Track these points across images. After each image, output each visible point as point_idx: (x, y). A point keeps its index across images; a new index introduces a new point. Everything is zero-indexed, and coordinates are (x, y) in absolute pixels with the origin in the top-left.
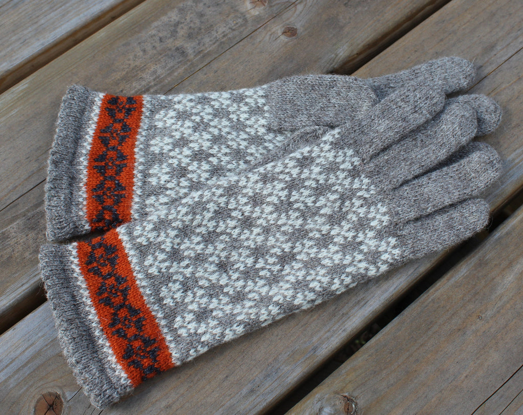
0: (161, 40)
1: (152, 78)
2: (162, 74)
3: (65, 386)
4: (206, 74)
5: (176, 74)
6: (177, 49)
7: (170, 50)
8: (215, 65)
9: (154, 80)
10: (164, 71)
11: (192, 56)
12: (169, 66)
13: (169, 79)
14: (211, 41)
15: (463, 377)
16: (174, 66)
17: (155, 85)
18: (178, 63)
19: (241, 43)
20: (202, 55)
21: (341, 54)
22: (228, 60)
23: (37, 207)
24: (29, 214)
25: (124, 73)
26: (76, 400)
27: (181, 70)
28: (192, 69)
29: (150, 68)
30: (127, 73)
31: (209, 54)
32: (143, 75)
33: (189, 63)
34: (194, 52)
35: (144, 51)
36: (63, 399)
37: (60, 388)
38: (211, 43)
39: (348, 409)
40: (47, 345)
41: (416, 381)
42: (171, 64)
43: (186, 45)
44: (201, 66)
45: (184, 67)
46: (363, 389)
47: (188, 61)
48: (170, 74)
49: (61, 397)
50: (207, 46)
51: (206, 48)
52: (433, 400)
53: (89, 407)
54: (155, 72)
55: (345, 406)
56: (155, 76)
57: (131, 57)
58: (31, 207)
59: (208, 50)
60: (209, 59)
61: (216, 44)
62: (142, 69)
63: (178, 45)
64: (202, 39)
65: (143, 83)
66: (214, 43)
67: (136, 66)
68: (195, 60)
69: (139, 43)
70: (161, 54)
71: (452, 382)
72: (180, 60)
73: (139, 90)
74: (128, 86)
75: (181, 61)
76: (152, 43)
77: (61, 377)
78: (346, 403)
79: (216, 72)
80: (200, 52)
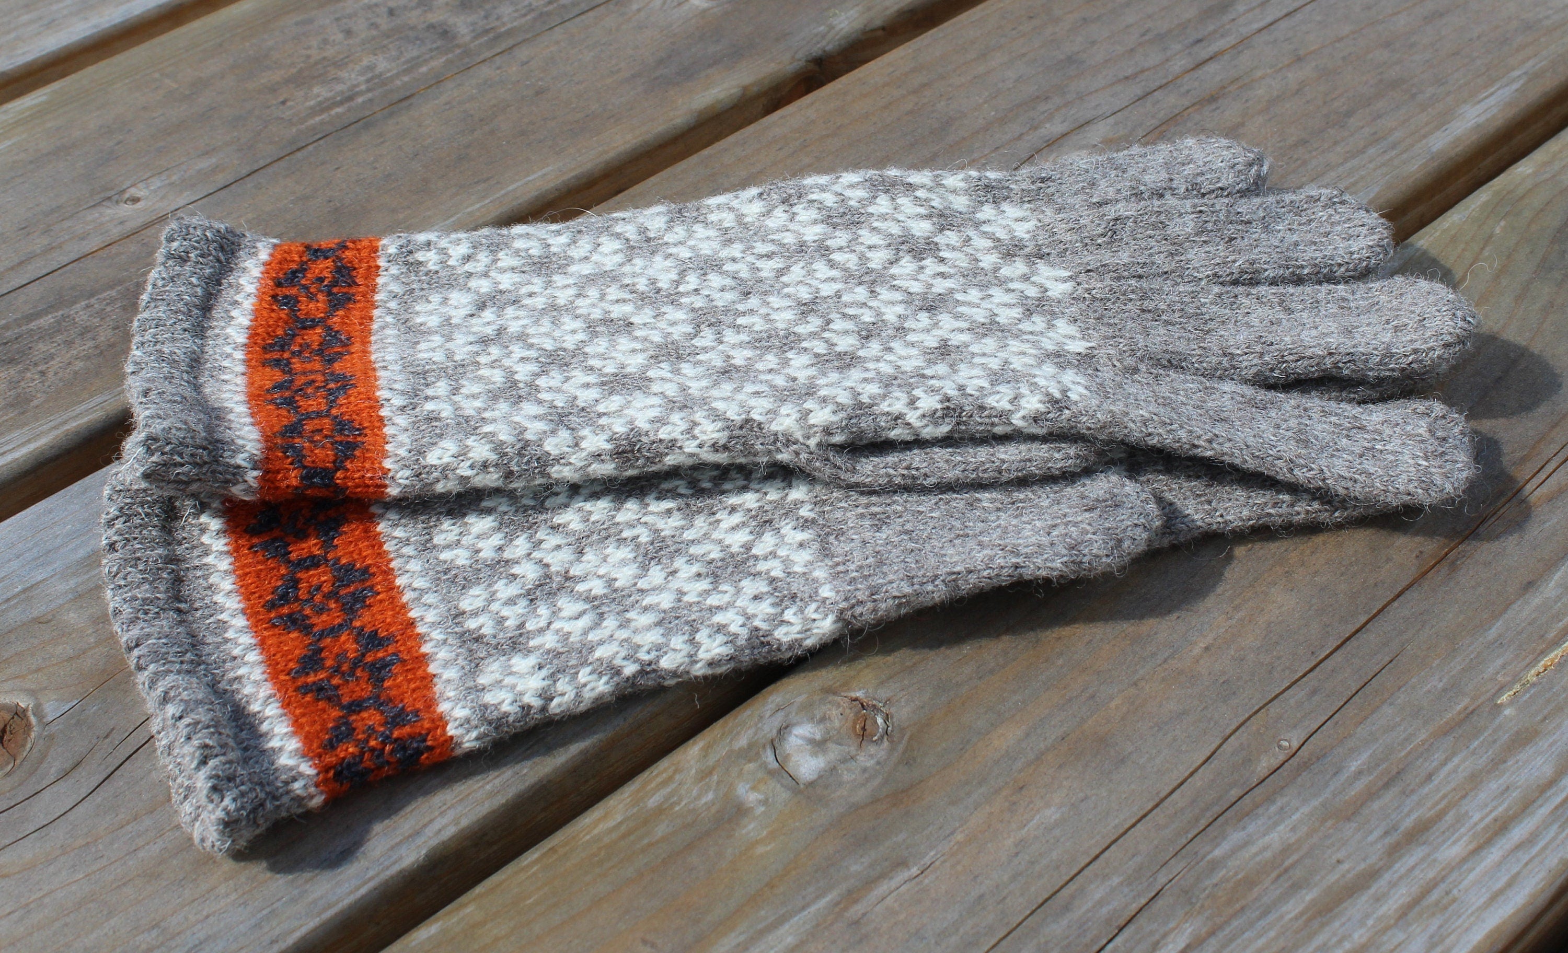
0: (391, 12)
1: (362, 79)
2: (389, 71)
3: (46, 688)
4: (498, 68)
5: (424, 69)
6: (431, 27)
7: (413, 28)
8: (523, 53)
9: (368, 81)
10: (393, 64)
11: (467, 38)
12: (408, 56)
13: (406, 79)
14: (516, 11)
15: (1197, 651)
16: (418, 57)
17: (369, 90)
18: (431, 50)
19: (591, 14)
20: (491, 35)
21: (842, 26)
22: (557, 43)
23: (31, 321)
24: (9, 334)
25: (294, 71)
26: (73, 721)
27: (437, 63)
28: (467, 60)
29: (361, 60)
30: (300, 71)
31: (510, 33)
32: (340, 73)
33: (458, 51)
34: (473, 31)
35: (348, 33)
36: (33, 720)
37: (32, 693)
38: (516, 15)
39: (864, 729)
40: (8, 600)
41: (1060, 662)
42: (412, 52)
43: (451, 21)
44: (488, 54)
45: (444, 59)
46: (906, 682)
47: (458, 46)
48: (406, 71)
49: (30, 713)
50: (505, 19)
51: (504, 24)
52: (1113, 705)
53: (107, 737)
54: (370, 68)
55: (855, 724)
56: (370, 75)
57: (314, 43)
58: (15, 320)
59: (509, 26)
60: (511, 42)
61: (529, 17)
62: (339, 64)
63: (433, 21)
64: (495, 8)
65: (340, 87)
66: (525, 15)
67: (324, 58)
68: (472, 45)
69: (337, 19)
70: (388, 37)
71: (1165, 661)
72: (434, 46)
73: (327, 99)
74: (302, 93)
75: (437, 48)
76: (367, 19)
77: (38, 670)
78: (857, 714)
79: (524, 64)
80: (487, 32)
